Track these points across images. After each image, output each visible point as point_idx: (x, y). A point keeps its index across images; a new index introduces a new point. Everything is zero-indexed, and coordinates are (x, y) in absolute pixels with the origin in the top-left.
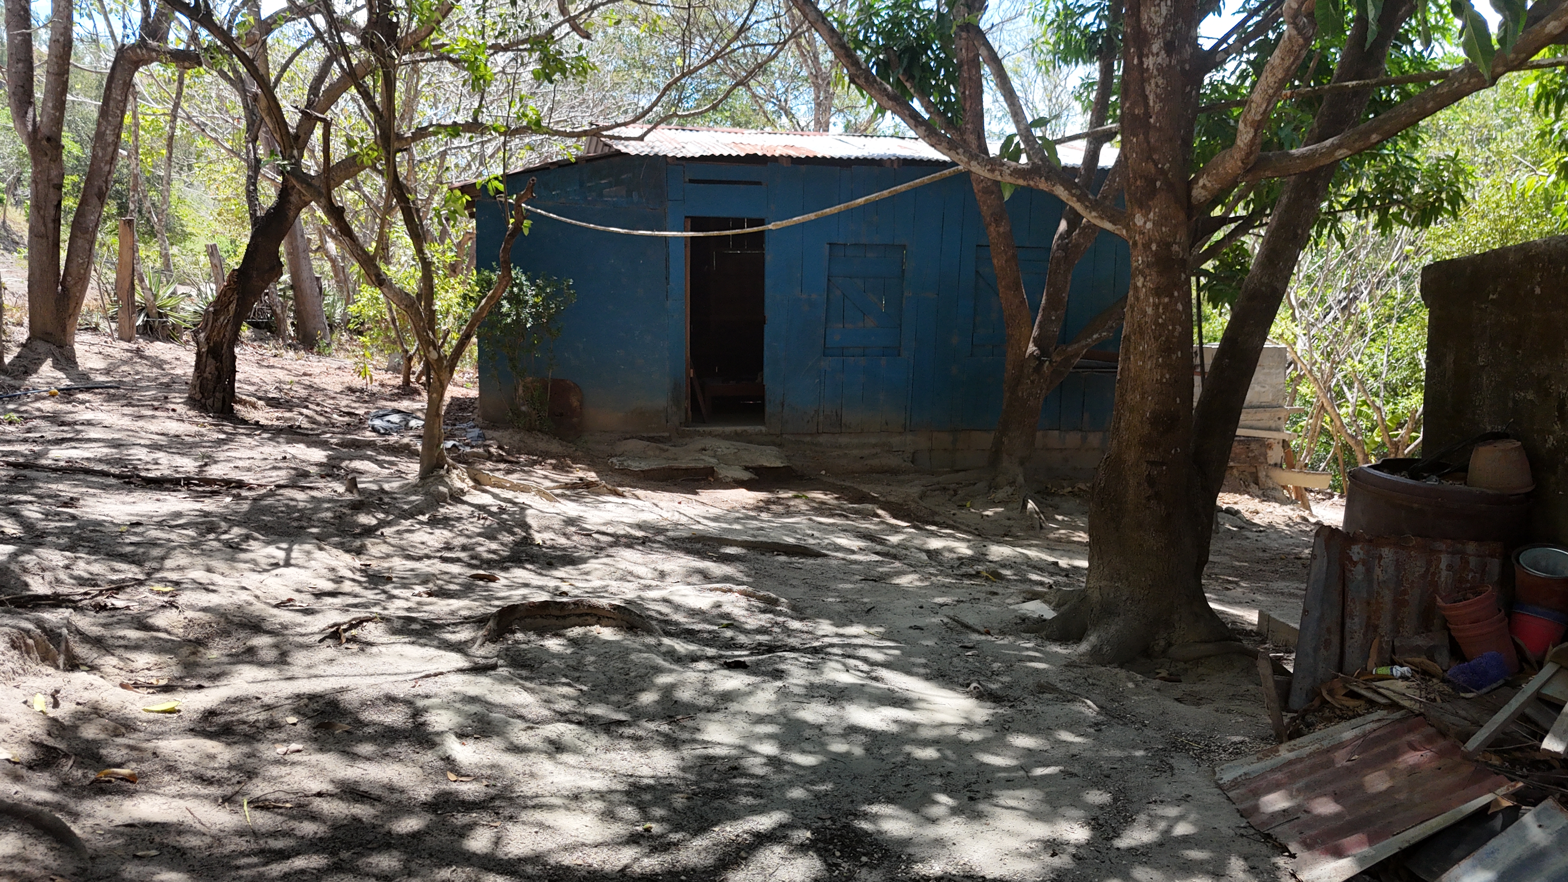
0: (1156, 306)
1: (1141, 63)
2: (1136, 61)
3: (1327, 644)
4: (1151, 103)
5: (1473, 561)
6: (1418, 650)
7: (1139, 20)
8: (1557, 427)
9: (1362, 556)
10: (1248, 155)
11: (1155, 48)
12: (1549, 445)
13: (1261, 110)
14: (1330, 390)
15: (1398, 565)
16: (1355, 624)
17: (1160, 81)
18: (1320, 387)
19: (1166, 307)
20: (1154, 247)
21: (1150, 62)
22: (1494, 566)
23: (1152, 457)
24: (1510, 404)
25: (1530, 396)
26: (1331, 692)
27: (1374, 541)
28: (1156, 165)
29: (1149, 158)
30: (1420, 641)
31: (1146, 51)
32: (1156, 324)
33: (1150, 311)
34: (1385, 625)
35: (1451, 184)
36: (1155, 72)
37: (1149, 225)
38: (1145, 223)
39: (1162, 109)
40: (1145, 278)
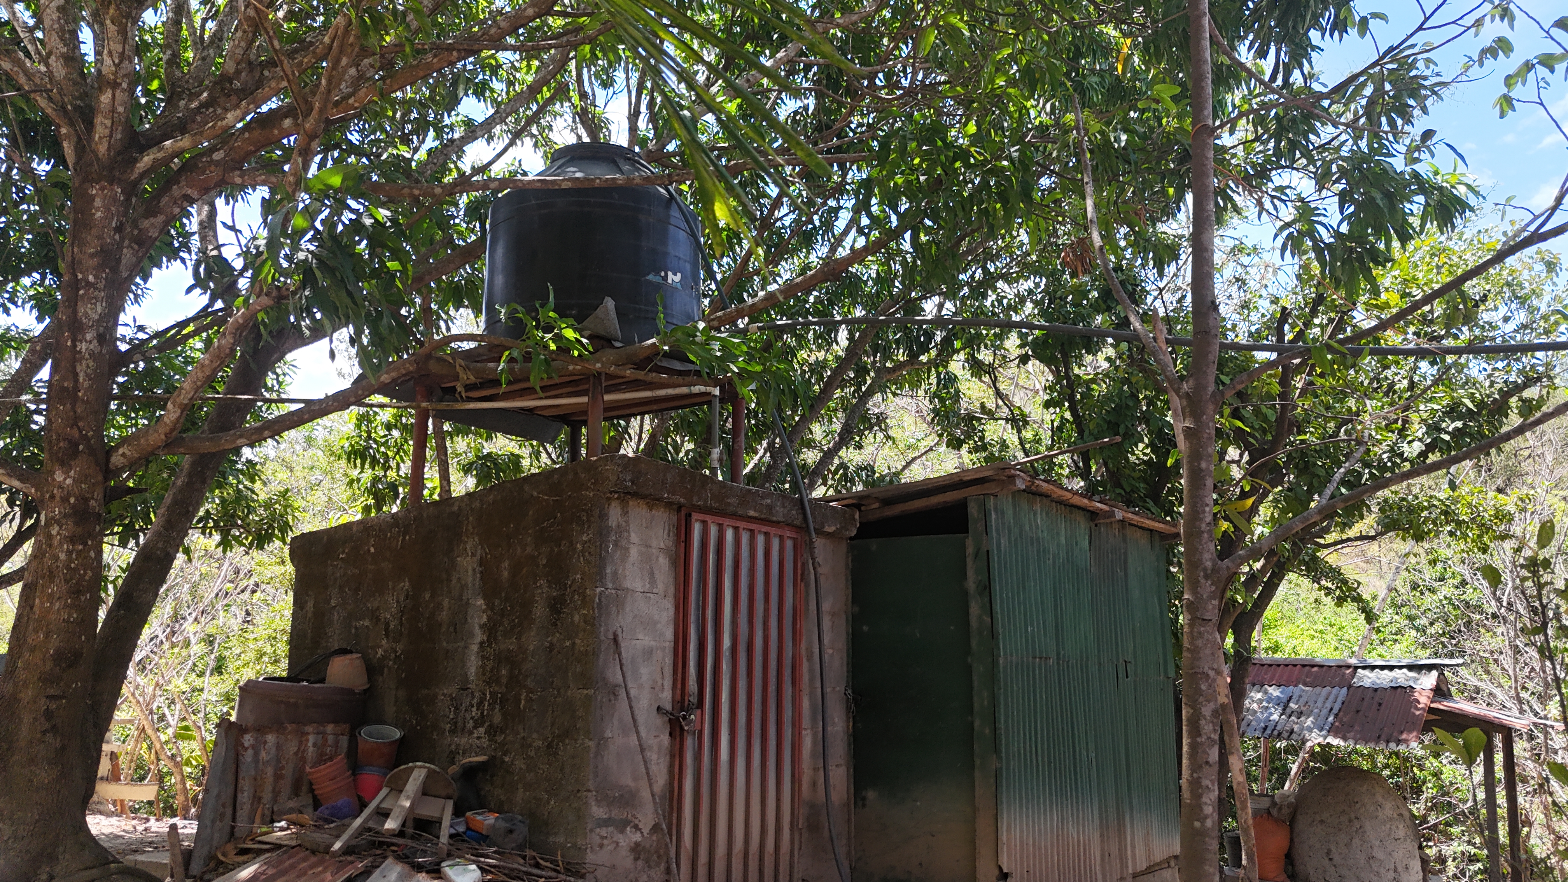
0: (69, 553)
1: (75, 346)
2: (69, 344)
3: (222, 815)
4: (81, 380)
5: (331, 739)
6: (291, 811)
7: (75, 312)
8: (384, 642)
9: (252, 742)
10: (172, 430)
11: (89, 336)
12: (379, 655)
13: (190, 396)
14: (151, 712)
15: (278, 747)
16: (244, 797)
17: (91, 364)
18: (142, 710)
19: (79, 553)
20: (72, 500)
21: (83, 347)
22: (344, 741)
23: (52, 692)
24: (353, 631)
25: (367, 623)
26: (224, 855)
27: (260, 730)
28: (81, 432)
29: (74, 424)
30: (291, 804)
31: (80, 337)
32: (68, 568)
33: (63, 556)
34: (267, 796)
35: (282, 516)
36: (87, 356)
37: (69, 481)
38: (65, 479)
39: (91, 386)
40: (61, 527)
